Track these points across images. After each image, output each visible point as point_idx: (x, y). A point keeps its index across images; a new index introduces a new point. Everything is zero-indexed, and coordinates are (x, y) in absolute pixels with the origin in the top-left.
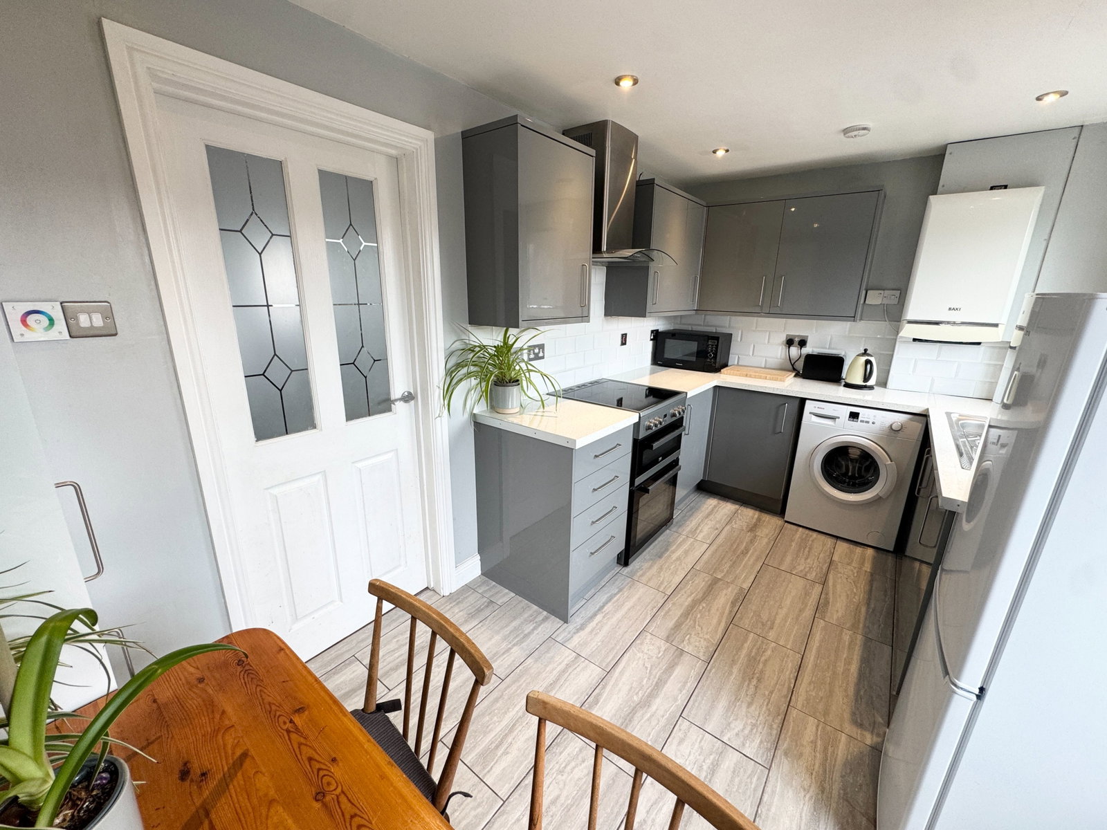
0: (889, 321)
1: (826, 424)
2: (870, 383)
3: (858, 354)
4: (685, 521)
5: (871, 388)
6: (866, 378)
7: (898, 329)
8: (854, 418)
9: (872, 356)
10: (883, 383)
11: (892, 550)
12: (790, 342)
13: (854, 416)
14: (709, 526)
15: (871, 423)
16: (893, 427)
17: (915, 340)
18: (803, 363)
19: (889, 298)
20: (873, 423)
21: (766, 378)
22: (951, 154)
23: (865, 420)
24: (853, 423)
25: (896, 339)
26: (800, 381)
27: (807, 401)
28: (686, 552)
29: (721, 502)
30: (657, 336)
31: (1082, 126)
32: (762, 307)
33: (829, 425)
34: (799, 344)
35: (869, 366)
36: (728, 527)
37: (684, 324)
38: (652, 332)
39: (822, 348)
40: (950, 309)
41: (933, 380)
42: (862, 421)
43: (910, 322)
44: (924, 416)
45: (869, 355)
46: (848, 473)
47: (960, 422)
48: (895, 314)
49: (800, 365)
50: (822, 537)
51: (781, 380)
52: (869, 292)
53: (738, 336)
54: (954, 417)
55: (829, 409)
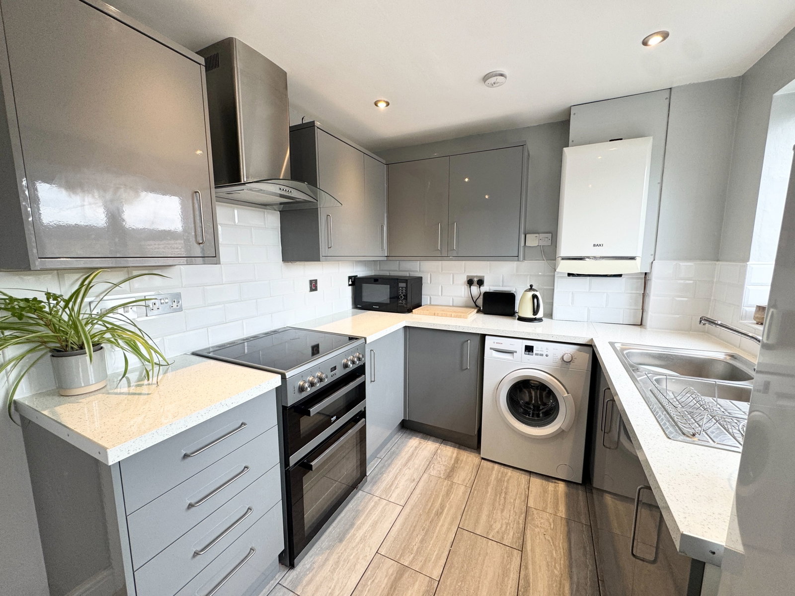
0: (547, 260)
1: (504, 359)
2: (538, 316)
3: (525, 290)
4: (382, 474)
5: (540, 320)
6: (535, 312)
7: (555, 266)
8: (529, 351)
9: (537, 291)
10: (550, 315)
11: (581, 482)
12: (470, 282)
13: (529, 349)
14: (406, 477)
15: (544, 355)
16: (565, 359)
17: (569, 275)
18: (482, 299)
19: (544, 240)
20: (547, 356)
21: (451, 316)
22: (574, 114)
23: (539, 352)
24: (528, 357)
25: (554, 275)
26: (482, 316)
27: (487, 337)
28: (375, 525)
29: (422, 441)
30: (355, 282)
31: (670, 88)
32: (441, 251)
33: (508, 360)
34: (477, 284)
35: (536, 300)
36: (426, 476)
37: (382, 270)
38: (350, 278)
39: (496, 286)
40: (594, 245)
41: (589, 310)
42: (537, 354)
43: (563, 259)
44: (590, 347)
45: (534, 290)
46: (532, 401)
47: (625, 352)
48: (550, 253)
49: (480, 302)
50: (516, 474)
51: (464, 318)
52: (527, 235)
53: (427, 279)
54: (618, 346)
55: (506, 344)
